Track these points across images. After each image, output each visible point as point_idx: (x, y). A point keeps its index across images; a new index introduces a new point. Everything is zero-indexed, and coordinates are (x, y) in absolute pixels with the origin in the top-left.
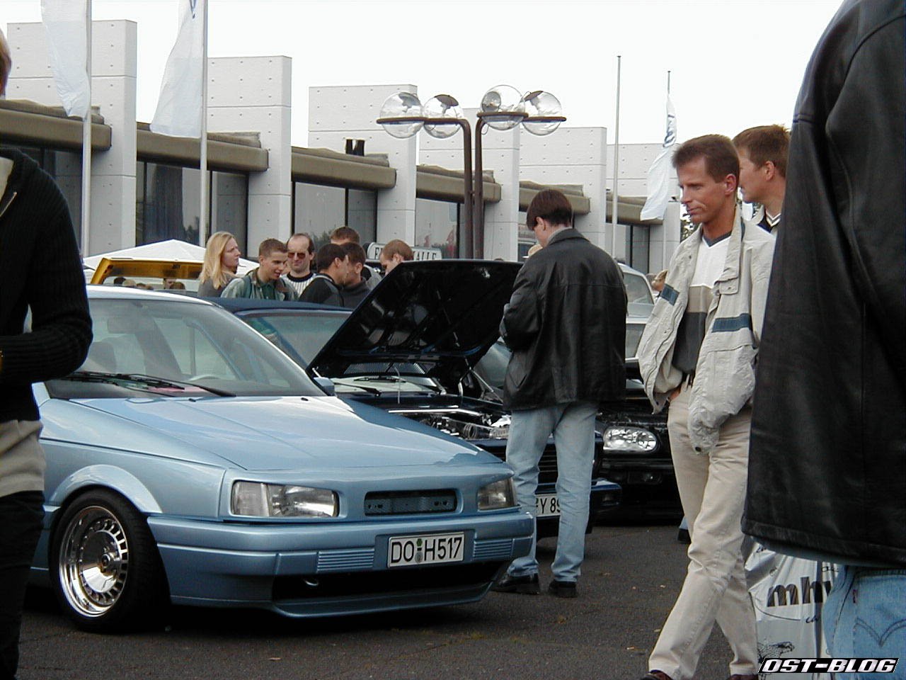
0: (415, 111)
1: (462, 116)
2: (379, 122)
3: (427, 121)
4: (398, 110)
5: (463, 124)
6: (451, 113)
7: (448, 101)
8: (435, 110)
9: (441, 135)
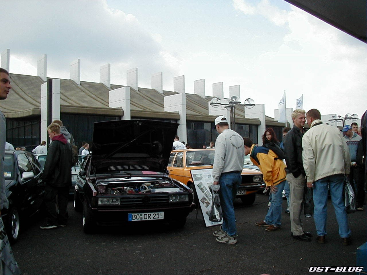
0: (334, 118)
1: (342, 119)
2: (329, 120)
3: (336, 120)
4: (332, 118)
5: (342, 120)
6: (340, 118)
7: (340, 117)
8: (338, 118)
9: (339, 122)
